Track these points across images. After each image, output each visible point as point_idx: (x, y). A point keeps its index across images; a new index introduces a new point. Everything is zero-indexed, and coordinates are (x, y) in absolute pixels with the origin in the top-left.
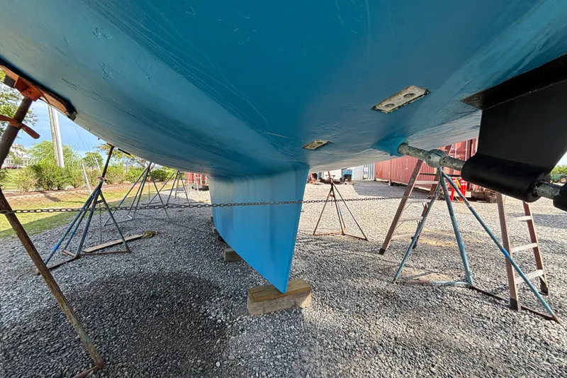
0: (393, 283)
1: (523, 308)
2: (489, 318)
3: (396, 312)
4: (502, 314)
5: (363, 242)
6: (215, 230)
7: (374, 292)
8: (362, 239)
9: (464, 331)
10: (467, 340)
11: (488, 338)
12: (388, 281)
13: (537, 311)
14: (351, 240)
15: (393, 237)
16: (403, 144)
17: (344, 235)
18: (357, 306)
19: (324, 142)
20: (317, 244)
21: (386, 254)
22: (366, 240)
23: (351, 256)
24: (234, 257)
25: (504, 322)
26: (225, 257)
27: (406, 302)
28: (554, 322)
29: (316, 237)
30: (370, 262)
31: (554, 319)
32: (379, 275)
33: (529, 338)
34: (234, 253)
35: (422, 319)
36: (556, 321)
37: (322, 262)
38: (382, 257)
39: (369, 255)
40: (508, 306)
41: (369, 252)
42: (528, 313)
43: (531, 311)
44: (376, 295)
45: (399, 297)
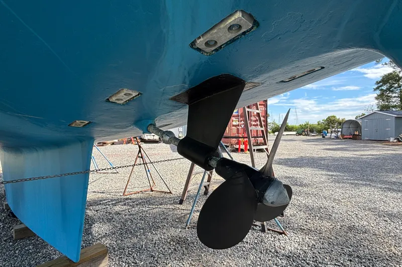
0: (185, 229)
1: (269, 230)
2: (247, 243)
3: (183, 254)
4: (256, 237)
5: (168, 196)
6: (7, 205)
7: (169, 240)
8: (168, 193)
9: (230, 257)
10: (231, 264)
11: (244, 258)
12: (182, 228)
13: (276, 230)
14: (158, 195)
15: (189, 189)
16: (151, 124)
17: (152, 191)
18: (152, 257)
19: (87, 122)
20: (125, 205)
21: (184, 203)
22: (171, 193)
23: (154, 211)
24: (26, 234)
25: (256, 243)
26: (14, 235)
27: (193, 243)
28: (283, 235)
29: (125, 197)
30: (170, 213)
31: (284, 233)
32: (176, 223)
33: (268, 251)
34: (27, 229)
35: (203, 255)
36: (285, 235)
37: (127, 221)
38: (181, 207)
39: (171, 207)
40: (260, 230)
41: (171, 204)
42: (271, 232)
43: (272, 231)
44: (169, 243)
45: (188, 240)
